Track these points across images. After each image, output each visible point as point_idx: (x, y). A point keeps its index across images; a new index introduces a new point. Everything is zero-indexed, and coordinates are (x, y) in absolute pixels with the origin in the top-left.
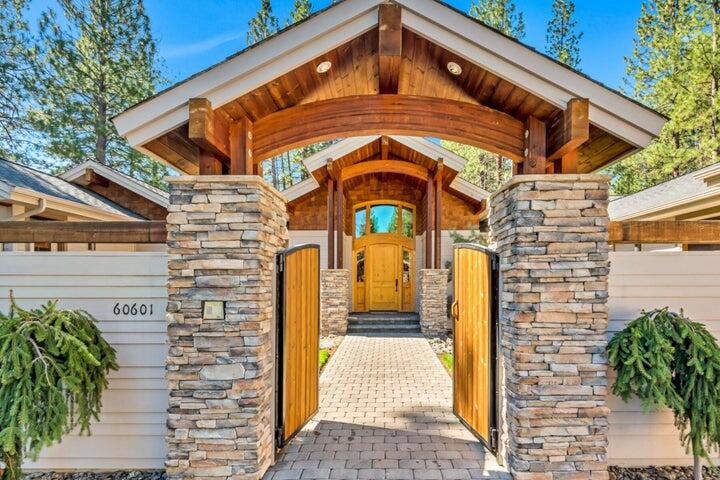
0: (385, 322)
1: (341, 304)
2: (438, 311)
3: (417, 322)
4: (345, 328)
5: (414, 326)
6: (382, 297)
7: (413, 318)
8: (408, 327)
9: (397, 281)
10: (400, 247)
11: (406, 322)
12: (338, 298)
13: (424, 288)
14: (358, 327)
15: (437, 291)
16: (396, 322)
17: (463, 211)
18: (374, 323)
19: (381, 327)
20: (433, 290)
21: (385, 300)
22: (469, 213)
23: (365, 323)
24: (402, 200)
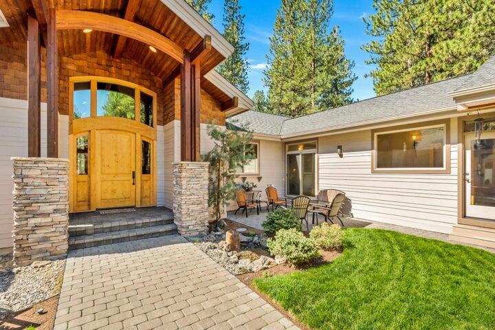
0: (128, 227)
1: (56, 211)
2: (199, 208)
3: (171, 222)
4: (66, 247)
5: (169, 227)
6: (114, 192)
7: (165, 217)
8: (162, 229)
9: (134, 173)
10: (138, 136)
11: (157, 224)
12: (50, 203)
13: (184, 182)
14: (88, 240)
15: (197, 187)
16: (144, 225)
17: (211, 106)
18: (111, 230)
19: (124, 234)
20: (194, 185)
21: (119, 194)
22: (216, 108)
23: (96, 232)
24: (140, 84)
